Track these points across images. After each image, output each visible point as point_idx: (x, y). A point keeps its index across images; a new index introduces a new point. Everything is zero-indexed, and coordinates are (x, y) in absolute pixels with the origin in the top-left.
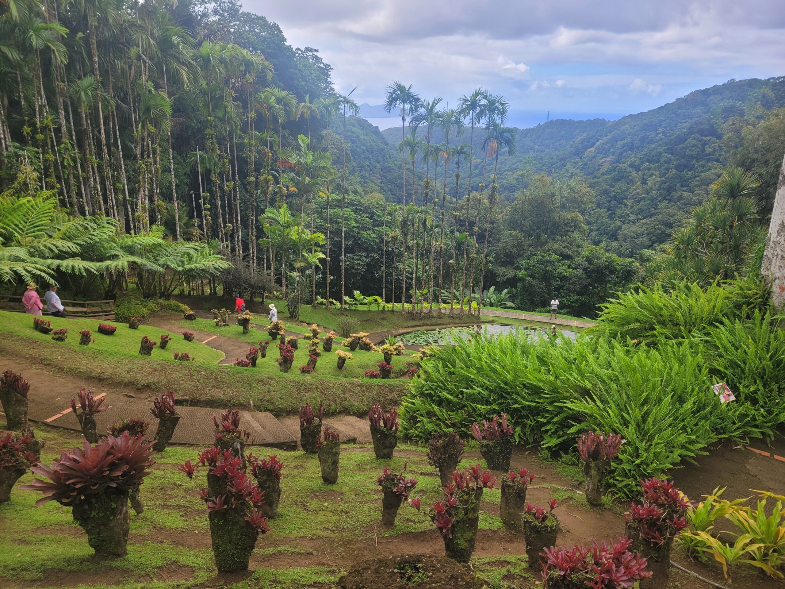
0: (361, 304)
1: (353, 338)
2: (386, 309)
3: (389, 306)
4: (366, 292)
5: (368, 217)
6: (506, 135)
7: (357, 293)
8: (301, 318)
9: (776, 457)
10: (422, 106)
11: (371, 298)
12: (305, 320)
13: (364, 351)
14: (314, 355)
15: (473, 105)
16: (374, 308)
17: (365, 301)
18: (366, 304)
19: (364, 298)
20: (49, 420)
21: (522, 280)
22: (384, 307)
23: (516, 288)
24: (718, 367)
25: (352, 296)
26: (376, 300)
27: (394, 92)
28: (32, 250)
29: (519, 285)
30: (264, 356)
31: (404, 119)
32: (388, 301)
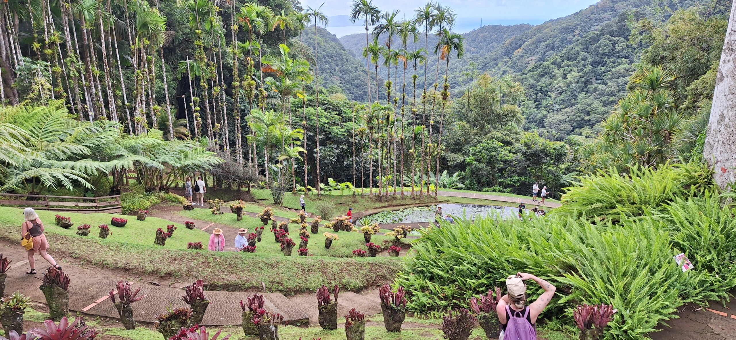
0: (335, 189)
1: (336, 221)
2: (357, 193)
3: (359, 190)
4: (339, 180)
5: (337, 114)
6: (456, 40)
7: (331, 180)
8: (284, 205)
9: (733, 316)
10: (383, 17)
11: (343, 185)
12: (286, 206)
13: (345, 232)
14: (304, 237)
15: (427, 16)
16: (346, 192)
17: (338, 187)
18: (339, 189)
19: (337, 185)
20: (85, 309)
21: (470, 164)
22: (354, 192)
23: (464, 171)
24: (677, 240)
25: (327, 184)
26: (347, 186)
27: (358, 5)
28: (48, 153)
29: (468, 169)
30: (259, 240)
31: (367, 29)
32: (357, 186)
